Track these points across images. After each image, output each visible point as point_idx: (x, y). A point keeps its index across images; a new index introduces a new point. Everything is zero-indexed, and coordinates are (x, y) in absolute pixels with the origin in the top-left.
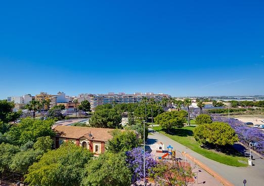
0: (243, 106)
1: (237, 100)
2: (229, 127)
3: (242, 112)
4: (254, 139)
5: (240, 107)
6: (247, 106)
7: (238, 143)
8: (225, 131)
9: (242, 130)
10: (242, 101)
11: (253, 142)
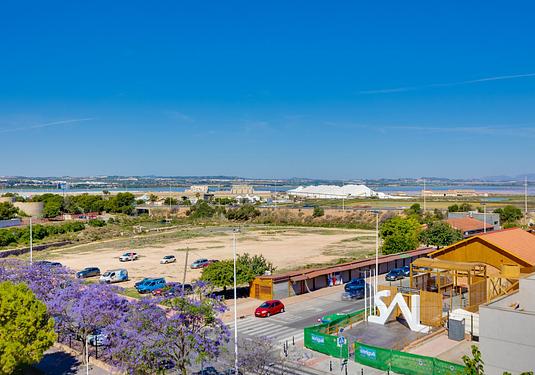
0: (78, 213)
1: (61, 194)
2: (28, 297)
3: (71, 235)
4: (98, 321)
5: (67, 217)
6: (87, 211)
7: (57, 347)
8: (14, 315)
9: (66, 299)
10: (76, 193)
11: (95, 331)
